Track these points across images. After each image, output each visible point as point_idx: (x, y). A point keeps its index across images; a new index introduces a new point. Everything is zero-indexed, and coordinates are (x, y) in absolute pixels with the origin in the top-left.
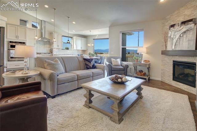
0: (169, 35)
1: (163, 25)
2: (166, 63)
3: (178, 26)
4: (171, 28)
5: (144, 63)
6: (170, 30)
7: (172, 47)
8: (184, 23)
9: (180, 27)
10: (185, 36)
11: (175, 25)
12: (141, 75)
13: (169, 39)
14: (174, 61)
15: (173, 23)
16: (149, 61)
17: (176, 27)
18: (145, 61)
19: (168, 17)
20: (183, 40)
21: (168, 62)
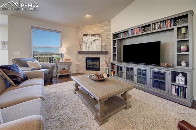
0: (83, 41)
1: (77, 32)
2: (80, 60)
3: (90, 36)
4: (85, 36)
5: (66, 61)
6: (83, 37)
7: (86, 49)
8: (93, 35)
9: (91, 36)
10: (94, 42)
11: (87, 34)
12: (65, 73)
13: (83, 43)
14: (86, 58)
15: (85, 33)
16: (69, 60)
17: (88, 36)
18: (66, 60)
19: (81, 28)
20: (93, 45)
21: (81, 59)
